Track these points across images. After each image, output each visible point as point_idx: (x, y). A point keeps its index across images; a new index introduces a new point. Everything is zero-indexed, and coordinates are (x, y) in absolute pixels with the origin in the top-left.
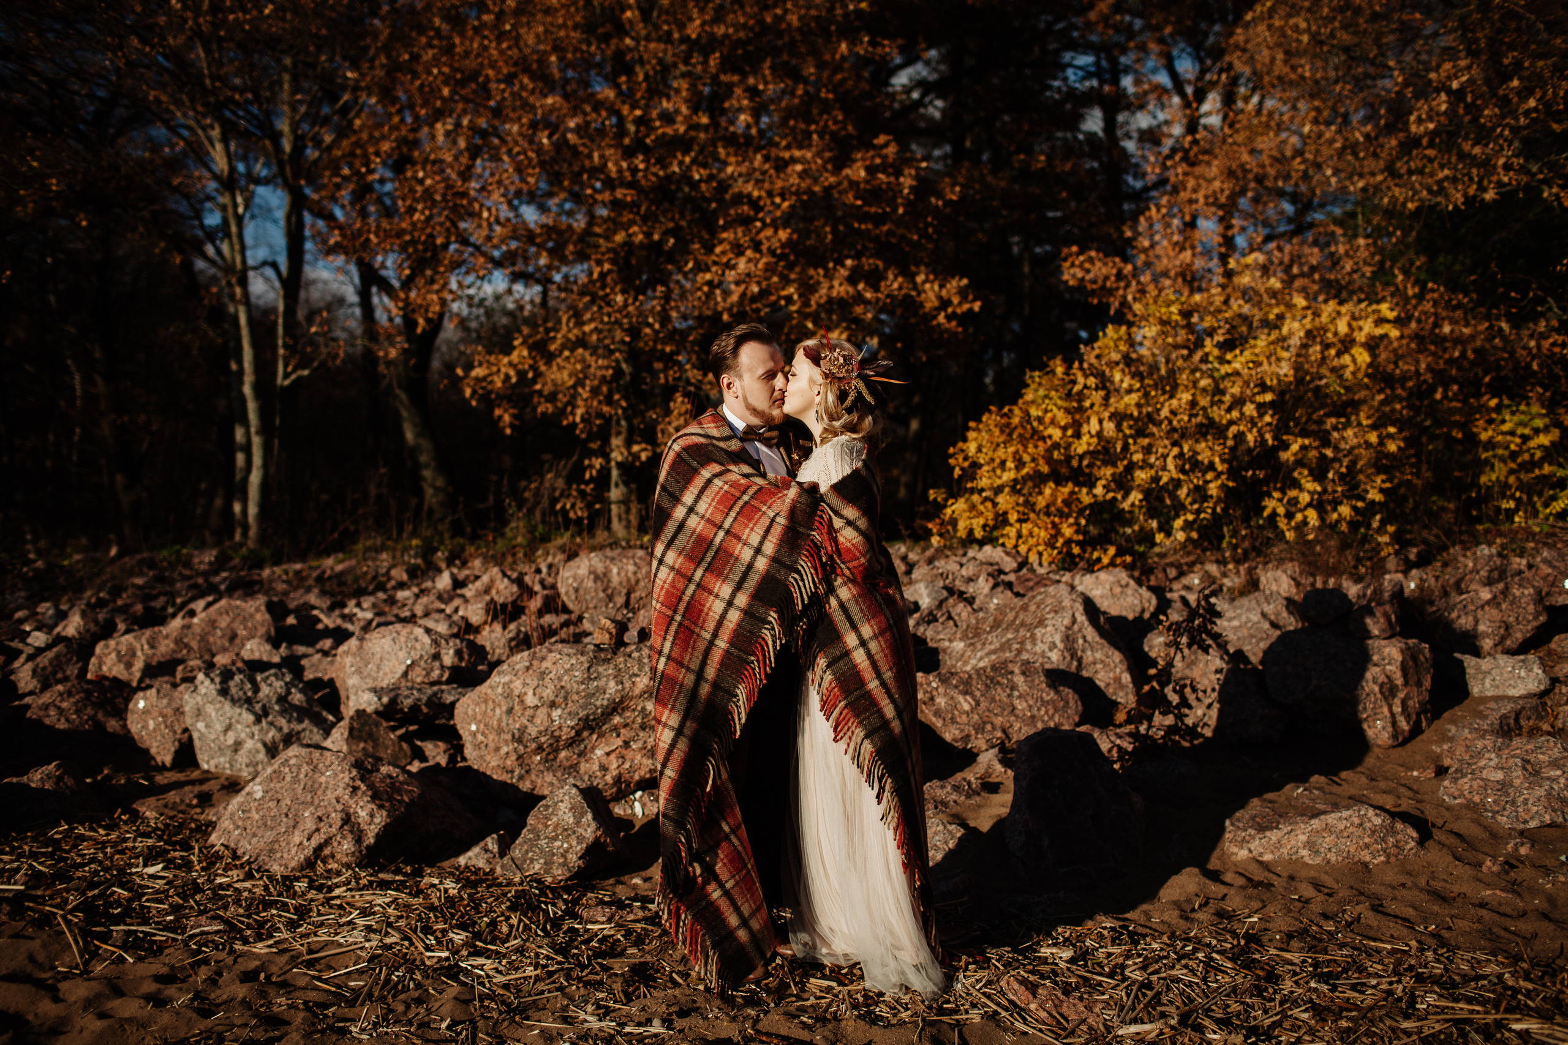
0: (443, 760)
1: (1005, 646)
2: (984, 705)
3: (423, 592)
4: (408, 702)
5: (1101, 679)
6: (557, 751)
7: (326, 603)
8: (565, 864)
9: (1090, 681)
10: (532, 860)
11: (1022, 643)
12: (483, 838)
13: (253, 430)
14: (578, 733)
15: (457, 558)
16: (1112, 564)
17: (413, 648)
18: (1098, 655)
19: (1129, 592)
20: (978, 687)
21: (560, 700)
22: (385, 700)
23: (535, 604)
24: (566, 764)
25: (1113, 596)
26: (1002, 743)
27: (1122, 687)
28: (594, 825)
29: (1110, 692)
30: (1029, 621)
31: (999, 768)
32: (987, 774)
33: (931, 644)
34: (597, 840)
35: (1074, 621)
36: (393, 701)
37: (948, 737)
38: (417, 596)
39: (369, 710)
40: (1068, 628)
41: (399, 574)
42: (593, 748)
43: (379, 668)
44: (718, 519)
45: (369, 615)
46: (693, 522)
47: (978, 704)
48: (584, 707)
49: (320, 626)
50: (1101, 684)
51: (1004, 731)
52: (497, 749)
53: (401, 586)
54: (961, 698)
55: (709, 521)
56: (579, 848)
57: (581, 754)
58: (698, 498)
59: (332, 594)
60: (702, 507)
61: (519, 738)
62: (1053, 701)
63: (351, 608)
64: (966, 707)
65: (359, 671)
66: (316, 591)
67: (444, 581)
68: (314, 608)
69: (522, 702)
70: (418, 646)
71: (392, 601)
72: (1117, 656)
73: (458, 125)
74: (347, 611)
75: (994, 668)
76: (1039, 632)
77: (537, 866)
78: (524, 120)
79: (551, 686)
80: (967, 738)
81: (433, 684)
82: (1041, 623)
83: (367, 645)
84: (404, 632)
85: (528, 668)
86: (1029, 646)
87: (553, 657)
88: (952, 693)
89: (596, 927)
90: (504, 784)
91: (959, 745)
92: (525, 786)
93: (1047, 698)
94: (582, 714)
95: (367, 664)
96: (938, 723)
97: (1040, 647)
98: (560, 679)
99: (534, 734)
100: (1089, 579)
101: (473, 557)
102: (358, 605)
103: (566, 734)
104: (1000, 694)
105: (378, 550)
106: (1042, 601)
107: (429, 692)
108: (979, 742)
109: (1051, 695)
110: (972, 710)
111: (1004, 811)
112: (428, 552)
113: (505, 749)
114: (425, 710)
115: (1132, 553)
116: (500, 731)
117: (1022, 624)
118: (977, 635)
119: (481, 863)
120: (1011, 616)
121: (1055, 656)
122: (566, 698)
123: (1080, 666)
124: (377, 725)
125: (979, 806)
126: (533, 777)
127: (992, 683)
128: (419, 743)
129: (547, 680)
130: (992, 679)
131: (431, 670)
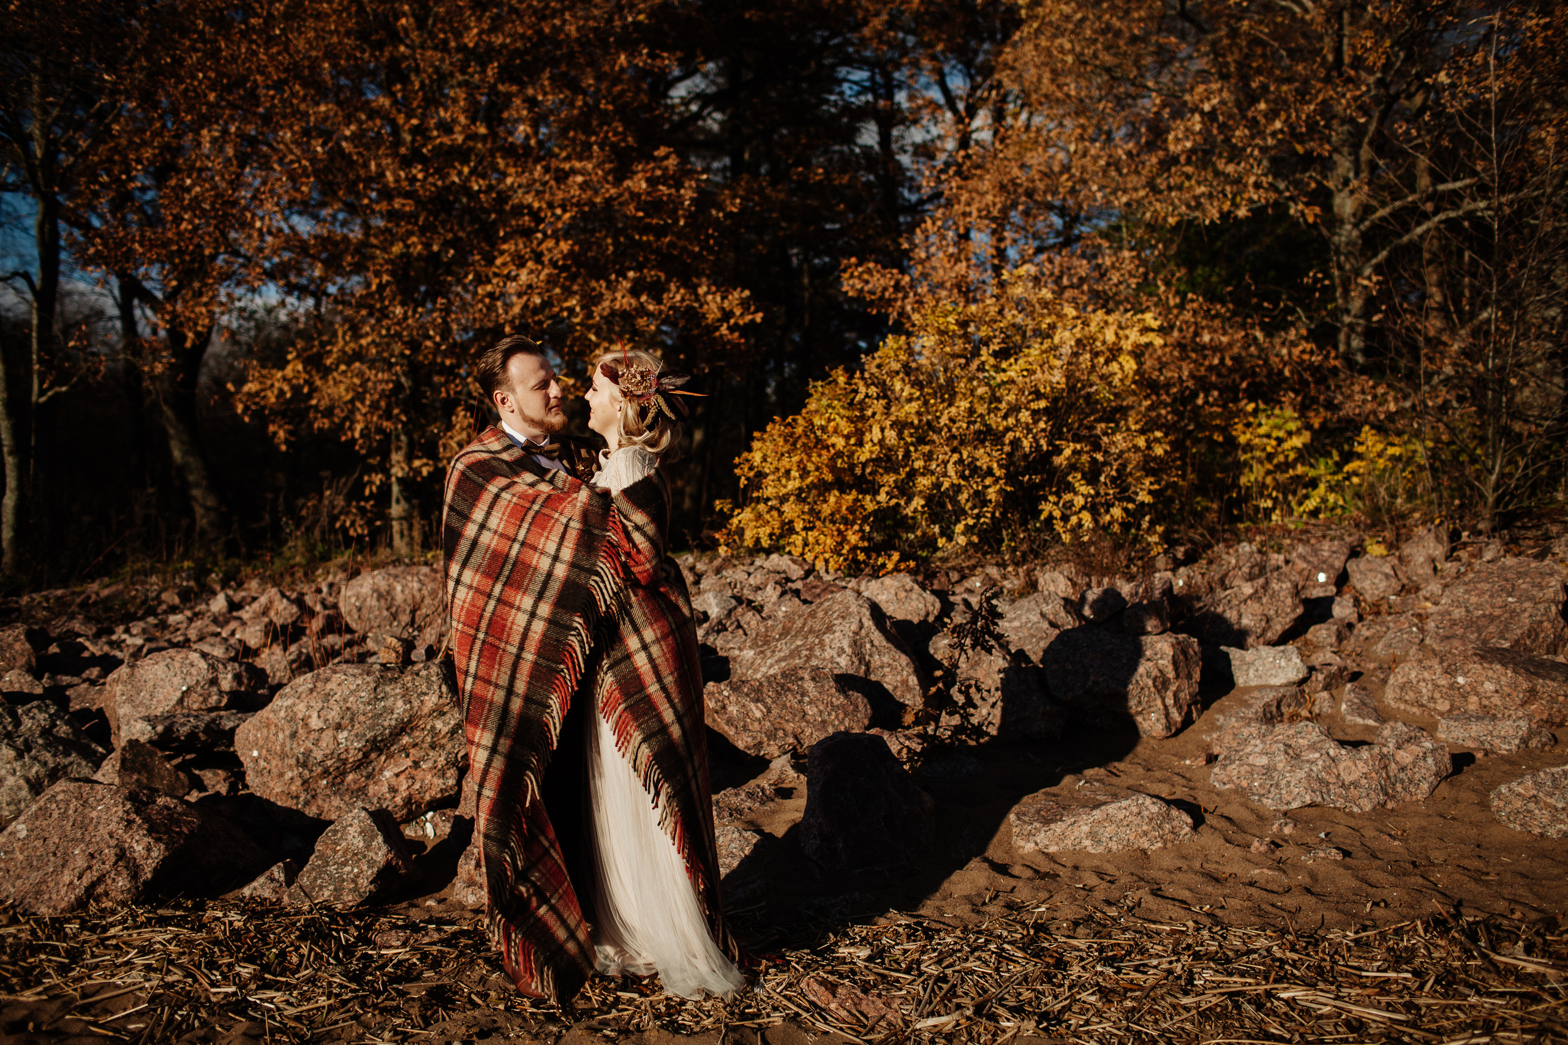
0: (223, 789)
1: (795, 653)
2: (775, 712)
3: (197, 615)
4: (185, 730)
5: (890, 682)
6: (344, 774)
7: (92, 630)
8: (356, 890)
9: (878, 685)
10: (321, 887)
11: (811, 649)
12: (268, 868)
14: (366, 755)
15: (232, 579)
16: (896, 569)
17: (189, 673)
18: (886, 659)
19: (914, 596)
20: (769, 695)
21: (346, 722)
22: (160, 728)
23: (316, 624)
24: (354, 787)
25: (898, 600)
26: (795, 749)
27: (909, 689)
28: (385, 848)
29: (897, 694)
30: (817, 627)
31: (792, 773)
32: (781, 780)
33: (721, 654)
34: (388, 863)
35: (861, 627)
36: (169, 730)
37: (740, 745)
39: (142, 740)
40: (856, 633)
41: (171, 597)
42: (382, 770)
43: (152, 696)
44: (511, 532)
45: (139, 641)
46: (486, 538)
47: (769, 711)
48: (371, 728)
49: (86, 654)
50: (889, 688)
51: (796, 737)
52: (281, 775)
53: (173, 609)
54: (752, 706)
55: (502, 535)
56: (370, 873)
57: (369, 776)
58: (488, 514)
59: (98, 621)
60: (493, 522)
61: (303, 764)
62: (842, 706)
63: (119, 634)
64: (758, 714)
65: (130, 700)
66: (80, 617)
67: (219, 604)
68: (79, 635)
69: (306, 725)
70: (194, 671)
71: (163, 626)
72: (904, 660)
73: (225, 132)
74: (114, 637)
75: (784, 675)
76: (827, 638)
77: (327, 893)
78: (297, 128)
79: (336, 708)
80: (759, 746)
81: (211, 710)
82: (830, 629)
83: (139, 672)
84: (178, 658)
85: (311, 691)
86: (818, 653)
87: (337, 677)
88: (744, 700)
89: (391, 952)
90: (288, 810)
91: (753, 752)
92: (312, 811)
93: (836, 702)
94: (369, 735)
95: (139, 692)
96: (730, 732)
97: (829, 653)
98: (345, 700)
99: (319, 758)
100: (874, 584)
101: (249, 578)
102: (127, 631)
103: (353, 756)
104: (791, 700)
105: (147, 573)
106: (830, 608)
107: (207, 718)
108: (770, 750)
109: (840, 700)
110: (764, 717)
111: (799, 816)
112: (200, 573)
113: (289, 775)
114: (203, 737)
115: (915, 558)
116: (283, 756)
117: (811, 631)
118: (766, 642)
119: (267, 894)
120: (799, 623)
121: (843, 661)
122: (352, 720)
123: (868, 671)
124: (152, 755)
125: (774, 812)
126: (320, 802)
127: (781, 690)
128: (198, 772)
129: (332, 702)
130: (782, 686)
131: (209, 696)
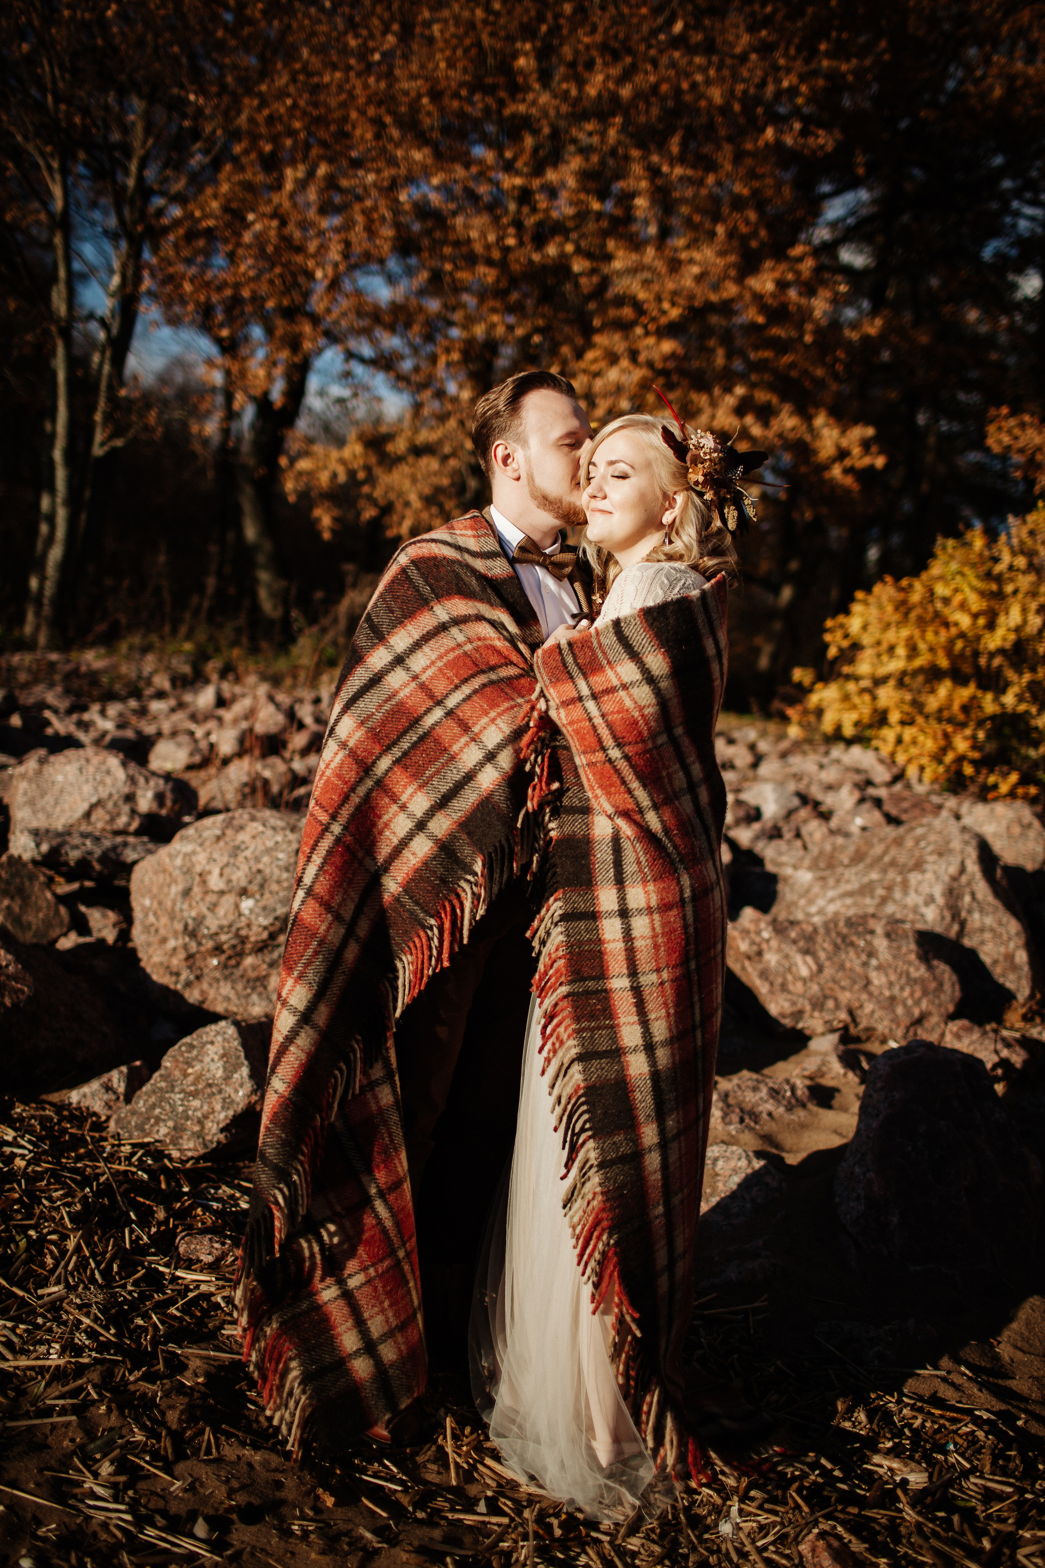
0: (110, 936)
1: (866, 889)
2: (828, 972)
3: (181, 705)
4: (74, 855)
5: (989, 953)
6: (241, 955)
7: (63, 705)
8: (200, 1135)
9: (972, 955)
10: (158, 1120)
11: (889, 889)
12: (109, 1069)
13: (59, 500)
14: (273, 936)
15: (228, 671)
16: (1012, 795)
17: (102, 782)
18: (989, 921)
19: (1032, 834)
20: (824, 946)
21: (254, 888)
22: (45, 848)
24: (252, 974)
25: (1010, 836)
26: (846, 1028)
27: (1014, 968)
28: (247, 1085)
29: (997, 971)
30: (902, 859)
31: (837, 1067)
32: (820, 1072)
33: (770, 867)
35: (962, 870)
36: (55, 851)
37: (774, 1009)
38: (173, 710)
39: (26, 856)
40: (954, 879)
41: (162, 682)
43: (56, 803)
44: (439, 689)
47: (820, 969)
49: (49, 731)
50: (987, 960)
51: (851, 1012)
52: (164, 940)
53: (161, 695)
54: (798, 959)
55: (423, 687)
56: (223, 1116)
58: (417, 646)
59: (78, 694)
60: (419, 662)
61: (192, 933)
62: (921, 981)
63: (93, 714)
64: (804, 972)
65: (31, 803)
66: (59, 689)
67: (205, 698)
68: (49, 707)
69: (204, 882)
70: (109, 781)
71: (143, 712)
72: (1013, 926)
73: (311, 173)
74: (86, 717)
75: (849, 922)
76: (914, 878)
77: (163, 1130)
78: (386, 174)
79: (245, 868)
80: (798, 1015)
81: (117, 833)
82: (919, 866)
83: (48, 770)
84: (95, 760)
85: (218, 839)
86: (897, 894)
87: (256, 827)
88: (792, 951)
89: (190, 1276)
90: (165, 989)
91: (787, 1022)
92: (193, 996)
93: (914, 974)
94: (281, 911)
95: (43, 794)
96: (762, 988)
97: (912, 899)
98: (257, 860)
99: (214, 928)
100: (981, 810)
101: (247, 672)
102: (103, 713)
103: (256, 935)
104: (852, 960)
105: (146, 649)
106: (923, 837)
107: (107, 843)
108: (813, 1023)
109: (919, 971)
110: (813, 977)
112: (199, 659)
113: (172, 943)
114: (97, 867)
115: (1040, 783)
116: (172, 917)
117: (893, 863)
118: (830, 866)
119: (97, 1107)
120: (878, 849)
121: (931, 914)
122: (262, 886)
123: (961, 932)
124: (32, 878)
125: (803, 1126)
126: (205, 986)
127: (844, 942)
128: (83, 909)
129: (241, 858)
130: (844, 938)
131: (119, 815)
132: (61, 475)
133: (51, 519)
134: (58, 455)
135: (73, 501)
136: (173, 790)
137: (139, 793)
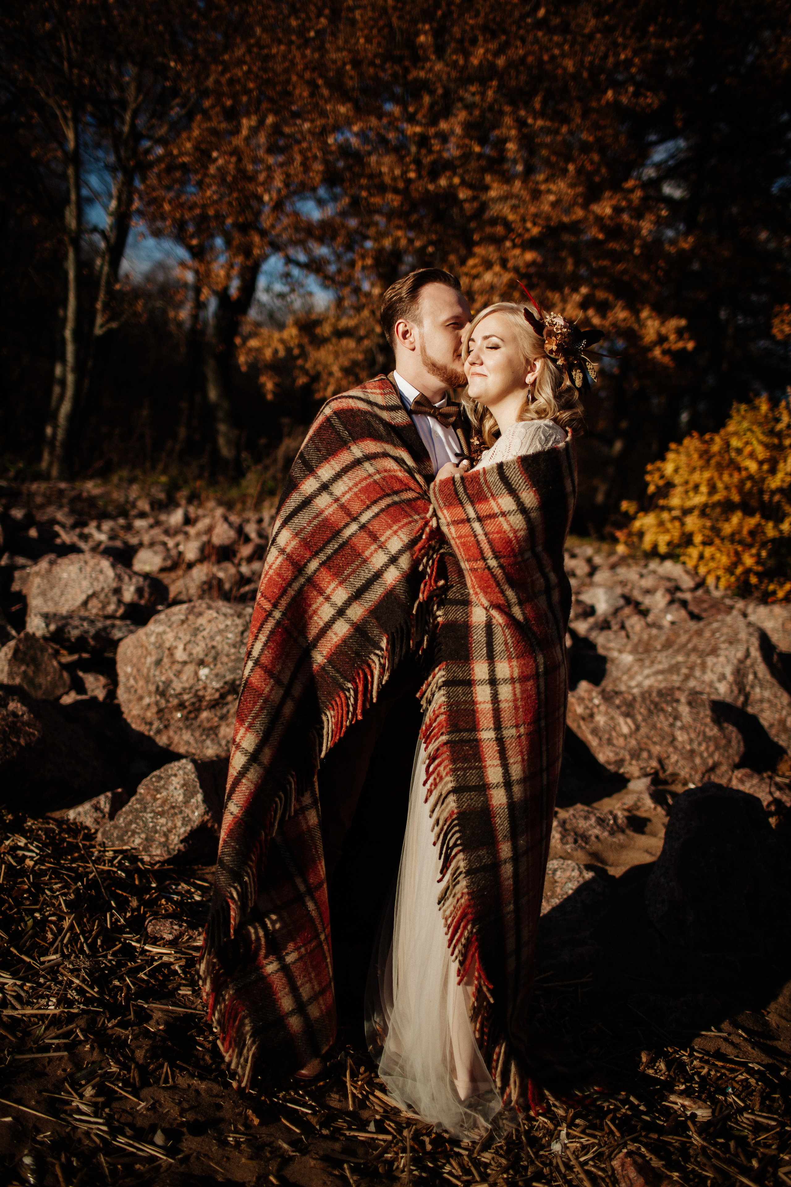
0: (101, 695)
1: (674, 669)
2: (644, 730)
3: (157, 523)
4: (75, 633)
5: (766, 718)
6: (199, 710)
7: (69, 521)
8: (165, 845)
9: (754, 719)
10: (134, 833)
11: (692, 668)
12: (98, 794)
13: (69, 369)
14: (223, 696)
15: (194, 498)
17: (97, 579)
18: (767, 694)
20: (640, 711)
21: (209, 659)
22: (52, 627)
23: (246, 551)
24: (207, 725)
25: (785, 630)
26: (656, 773)
27: (786, 730)
28: (202, 808)
29: (773, 732)
30: (702, 646)
31: (649, 803)
32: (636, 806)
33: (601, 651)
34: (203, 824)
35: (747, 655)
36: (60, 631)
37: (601, 758)
38: (151, 527)
39: (39, 634)
40: (741, 662)
41: (144, 505)
43: (62, 594)
44: (355, 508)
46: (323, 501)
47: (638, 728)
48: (233, 670)
49: (58, 541)
50: (765, 724)
51: (660, 761)
52: (141, 698)
53: (142, 515)
54: (621, 720)
55: (343, 507)
56: (183, 831)
58: (338, 476)
59: (80, 514)
60: (339, 488)
61: (162, 693)
62: (714, 738)
63: (91, 529)
64: (625, 730)
65: (43, 594)
66: (66, 510)
67: (176, 517)
68: (58, 523)
69: (172, 655)
70: (101, 578)
71: (129, 528)
73: (261, 122)
74: (86, 531)
75: (660, 693)
76: (710, 661)
77: (138, 841)
78: (318, 123)
79: (202, 644)
80: (620, 762)
81: (107, 617)
82: (714, 651)
83: (56, 569)
84: (92, 562)
85: (183, 622)
86: (698, 673)
87: (212, 613)
88: (616, 714)
89: (155, 950)
90: (141, 735)
91: (612, 768)
92: (162, 740)
93: (709, 733)
94: (229, 677)
95: (52, 588)
96: (593, 742)
97: (709, 676)
98: (212, 638)
99: (178, 690)
100: (762, 610)
101: (208, 499)
102: (99, 528)
103: (210, 695)
104: (663, 722)
106: (718, 630)
107: (99, 625)
108: (632, 769)
109: (713, 731)
110: (632, 734)
111: (649, 858)
112: (172, 489)
113: (147, 700)
114: (92, 642)
116: (147, 681)
117: (695, 649)
118: (647, 651)
119: (89, 822)
120: (683, 639)
121: (723, 688)
122: (215, 659)
123: (746, 703)
124: (43, 650)
125: (622, 847)
126: (171, 733)
127: (655, 708)
128: (81, 674)
129: (199, 637)
130: (656, 705)
131: (109, 603)
132: (70, 349)
133: (63, 382)
134: (68, 334)
135: (79, 369)
136: (150, 586)
137: (124, 587)
